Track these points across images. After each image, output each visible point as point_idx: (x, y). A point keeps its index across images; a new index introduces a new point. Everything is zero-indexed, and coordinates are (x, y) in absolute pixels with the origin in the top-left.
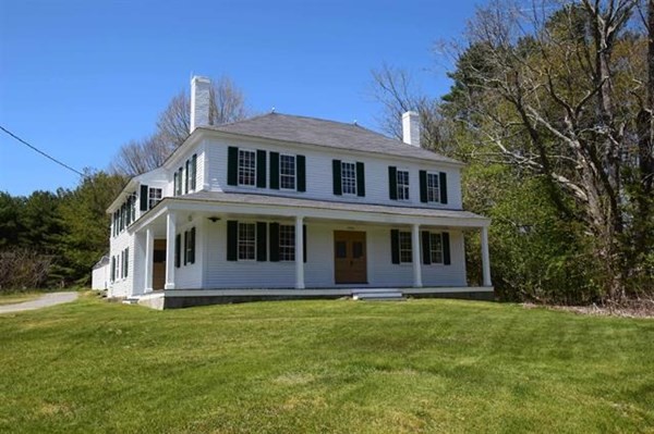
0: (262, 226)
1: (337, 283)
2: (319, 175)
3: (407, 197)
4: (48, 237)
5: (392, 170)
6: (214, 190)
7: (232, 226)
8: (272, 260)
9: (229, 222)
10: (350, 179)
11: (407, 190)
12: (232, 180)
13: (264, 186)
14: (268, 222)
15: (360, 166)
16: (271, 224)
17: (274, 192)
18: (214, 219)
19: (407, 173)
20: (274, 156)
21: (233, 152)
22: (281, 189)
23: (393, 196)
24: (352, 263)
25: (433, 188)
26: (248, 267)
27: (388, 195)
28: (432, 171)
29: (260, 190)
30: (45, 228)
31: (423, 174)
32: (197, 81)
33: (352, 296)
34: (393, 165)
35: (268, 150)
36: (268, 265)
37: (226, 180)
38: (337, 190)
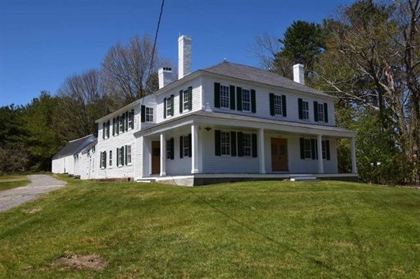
0: (233, 133)
1: (273, 171)
2: (263, 103)
3: (308, 118)
4: (9, 138)
5: (300, 101)
6: (207, 110)
7: (218, 133)
8: (239, 155)
9: (216, 131)
10: (279, 106)
11: (308, 113)
12: (217, 104)
13: (234, 109)
14: (237, 131)
15: (284, 97)
16: (238, 133)
17: (239, 112)
18: (208, 129)
19: (307, 103)
20: (239, 89)
21: (217, 86)
22: (244, 111)
23: (301, 117)
24: (280, 158)
25: (321, 113)
26: (227, 159)
27: (298, 116)
28: (321, 102)
29: (232, 111)
30: (6, 131)
31: (315, 103)
32: (184, 39)
33: (290, 178)
34: (301, 98)
35: (236, 85)
36: (237, 159)
37: (213, 104)
38: (272, 113)
